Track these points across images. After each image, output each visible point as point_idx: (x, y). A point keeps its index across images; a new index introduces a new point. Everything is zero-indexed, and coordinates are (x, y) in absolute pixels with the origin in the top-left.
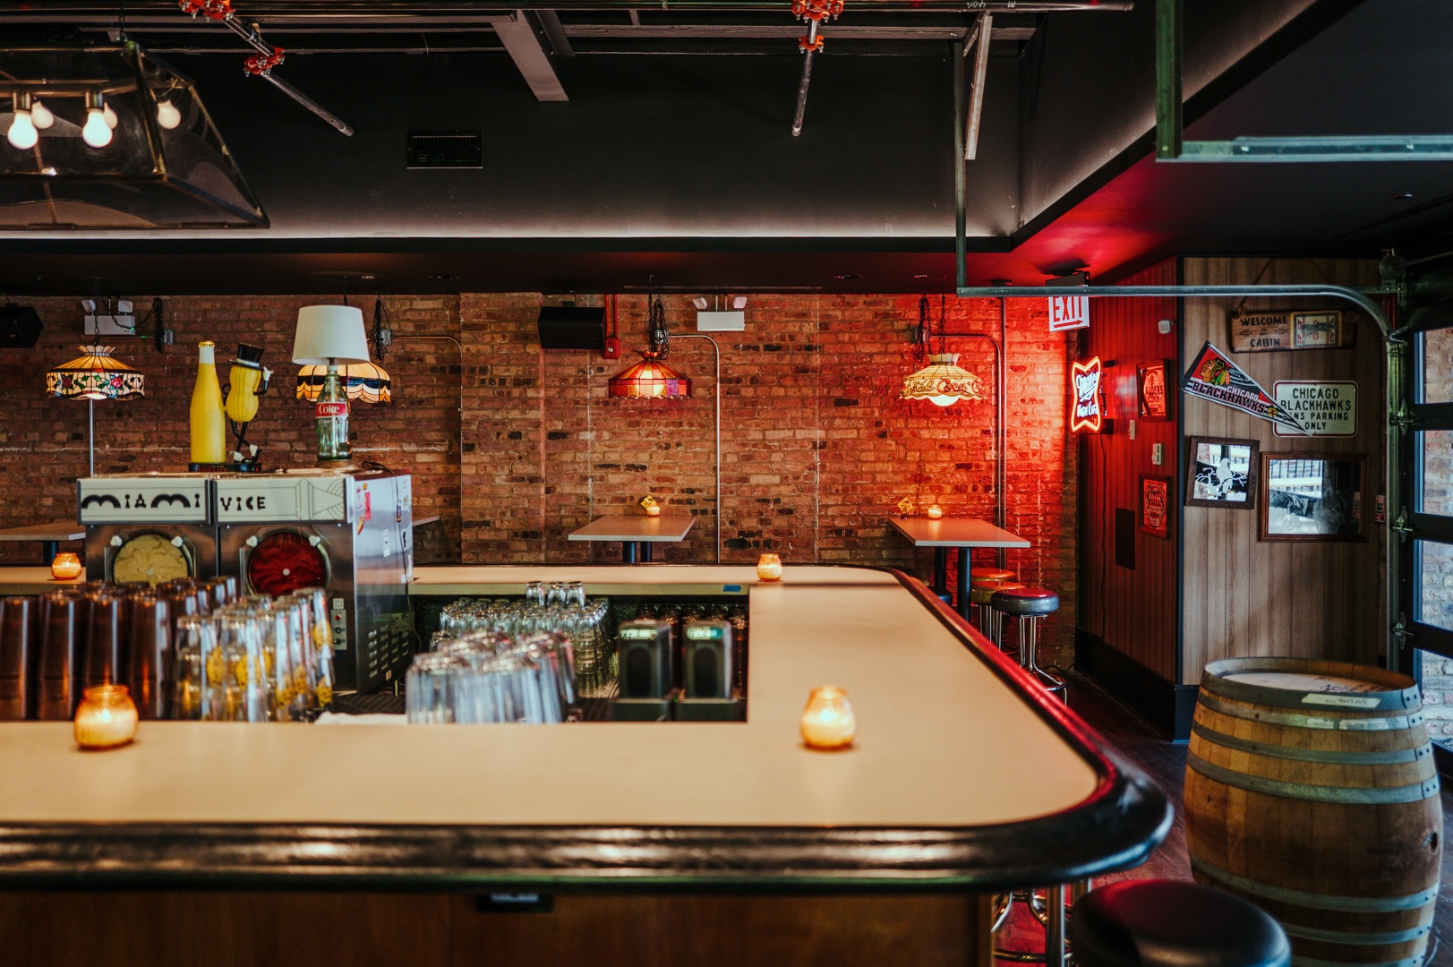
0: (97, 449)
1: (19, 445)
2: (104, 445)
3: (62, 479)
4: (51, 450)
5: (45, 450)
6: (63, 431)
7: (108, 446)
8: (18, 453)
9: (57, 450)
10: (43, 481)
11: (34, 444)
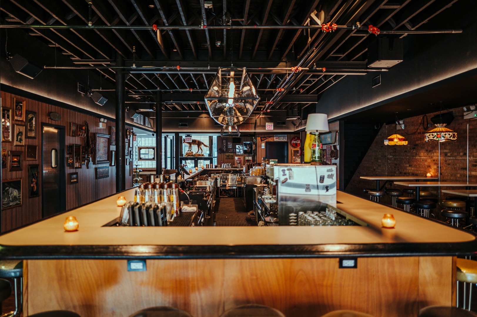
0: (469, 158)
1: (453, 157)
2: (471, 157)
3: (461, 168)
4: (459, 159)
5: (458, 158)
6: (462, 152)
7: (472, 157)
8: (453, 159)
9: (460, 158)
10: (458, 169)
11: (456, 156)
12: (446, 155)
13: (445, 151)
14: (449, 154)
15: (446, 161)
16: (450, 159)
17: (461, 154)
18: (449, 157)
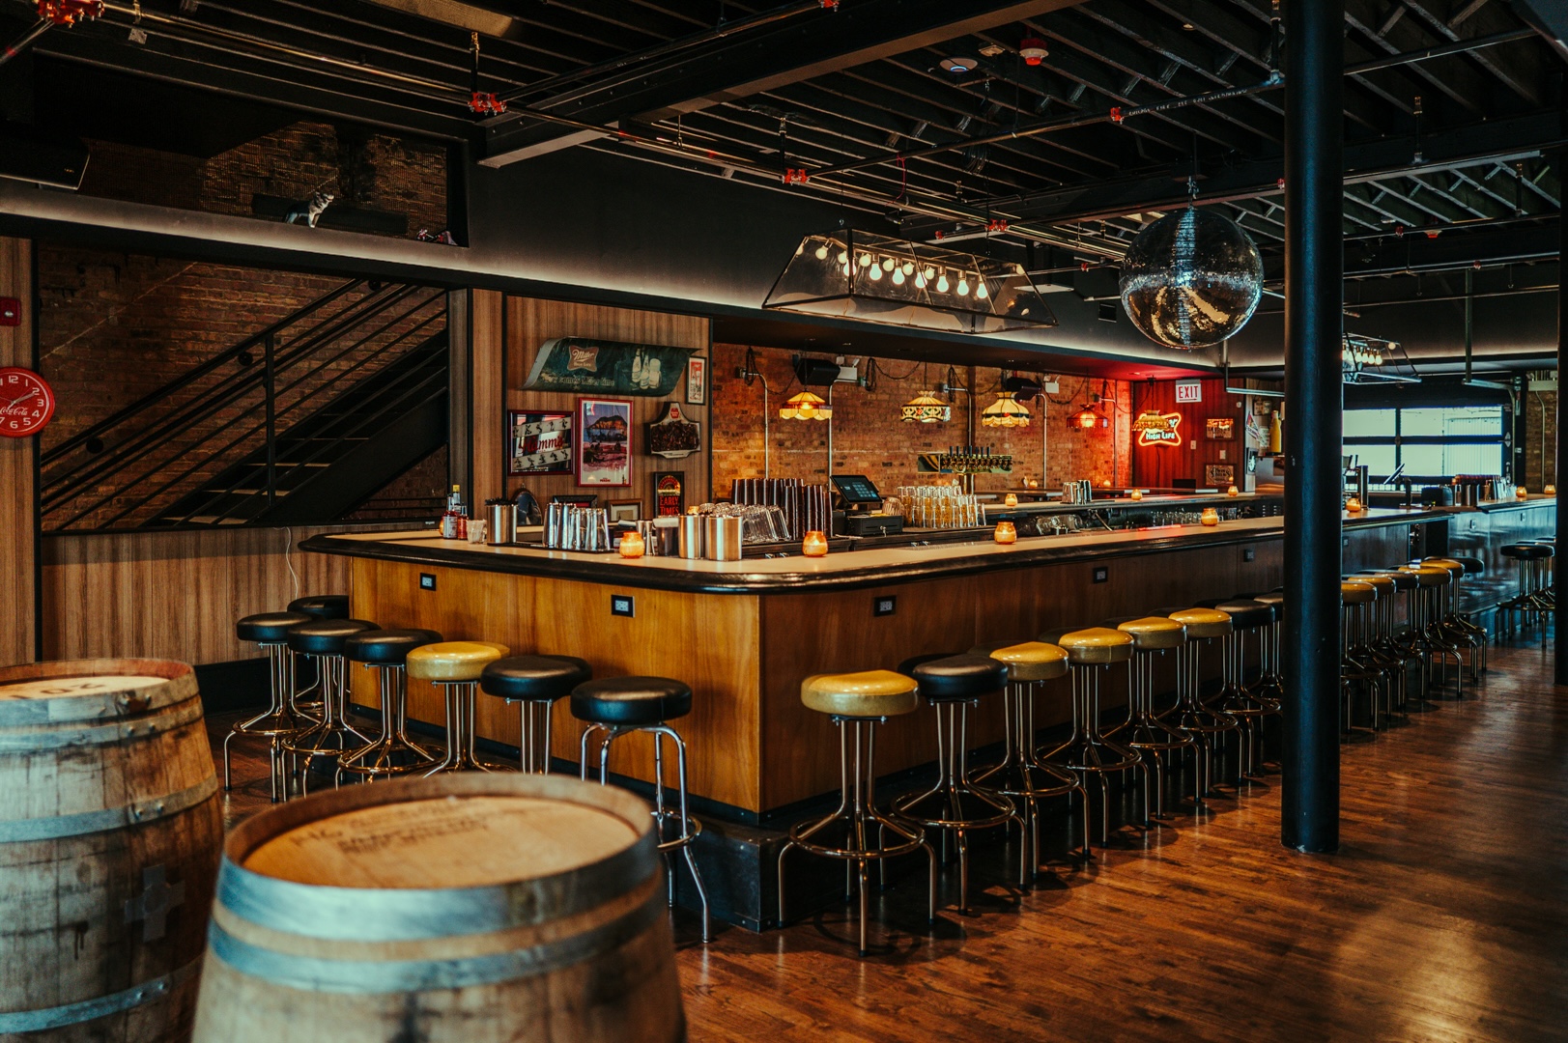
8: (796, 453)
12: (781, 444)
13: (778, 436)
14: (788, 444)
15: (780, 458)
16: (789, 454)
17: (816, 443)
18: (788, 448)
